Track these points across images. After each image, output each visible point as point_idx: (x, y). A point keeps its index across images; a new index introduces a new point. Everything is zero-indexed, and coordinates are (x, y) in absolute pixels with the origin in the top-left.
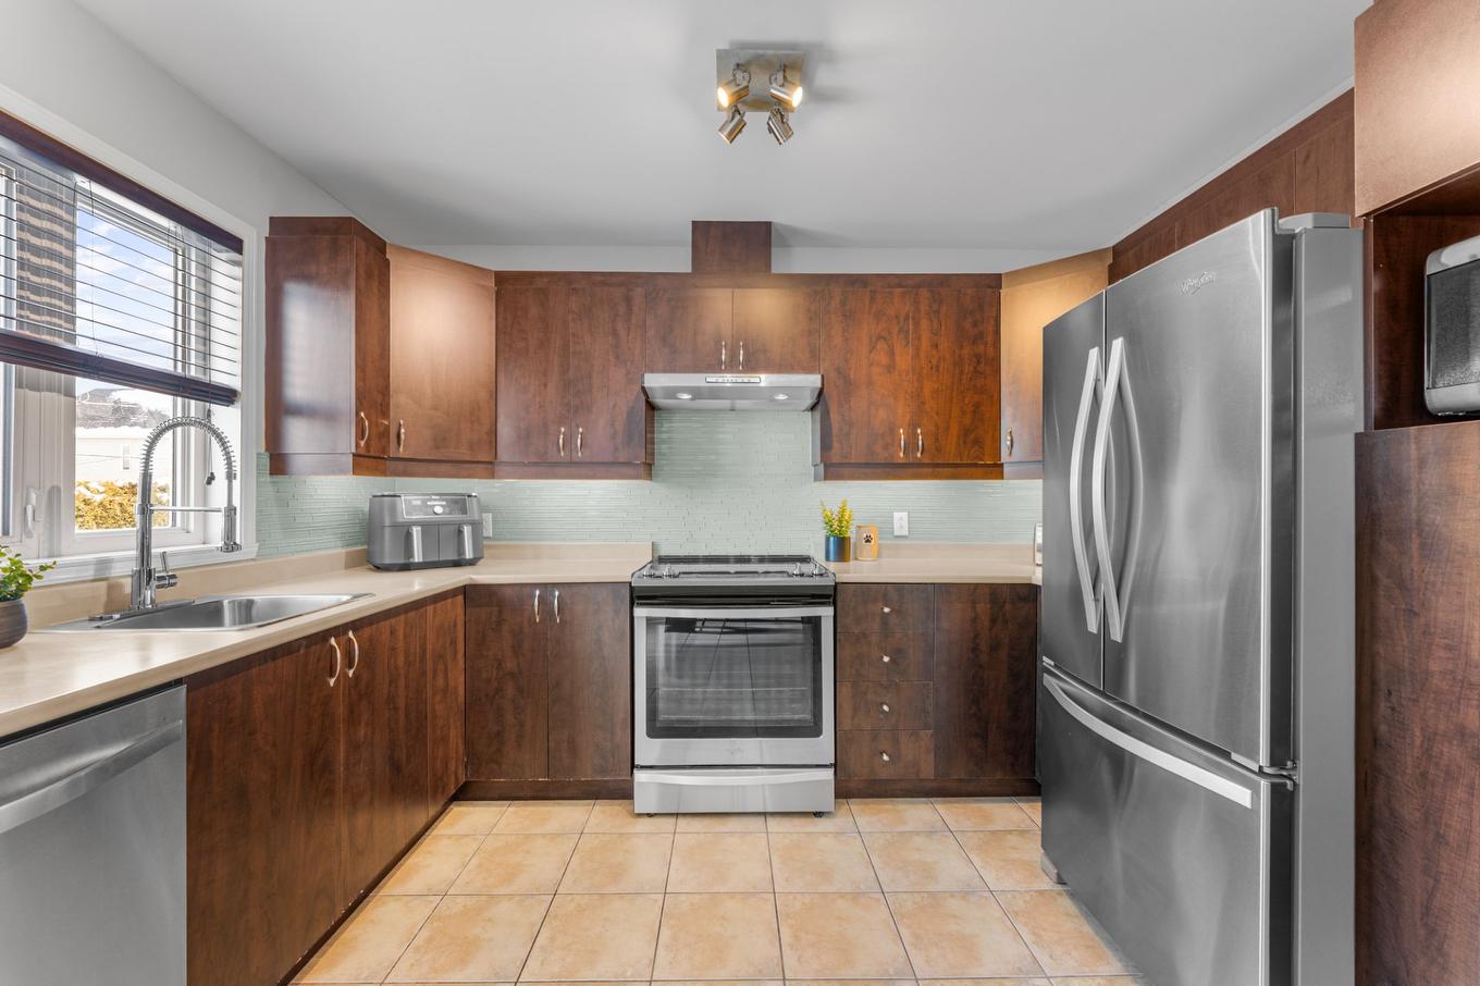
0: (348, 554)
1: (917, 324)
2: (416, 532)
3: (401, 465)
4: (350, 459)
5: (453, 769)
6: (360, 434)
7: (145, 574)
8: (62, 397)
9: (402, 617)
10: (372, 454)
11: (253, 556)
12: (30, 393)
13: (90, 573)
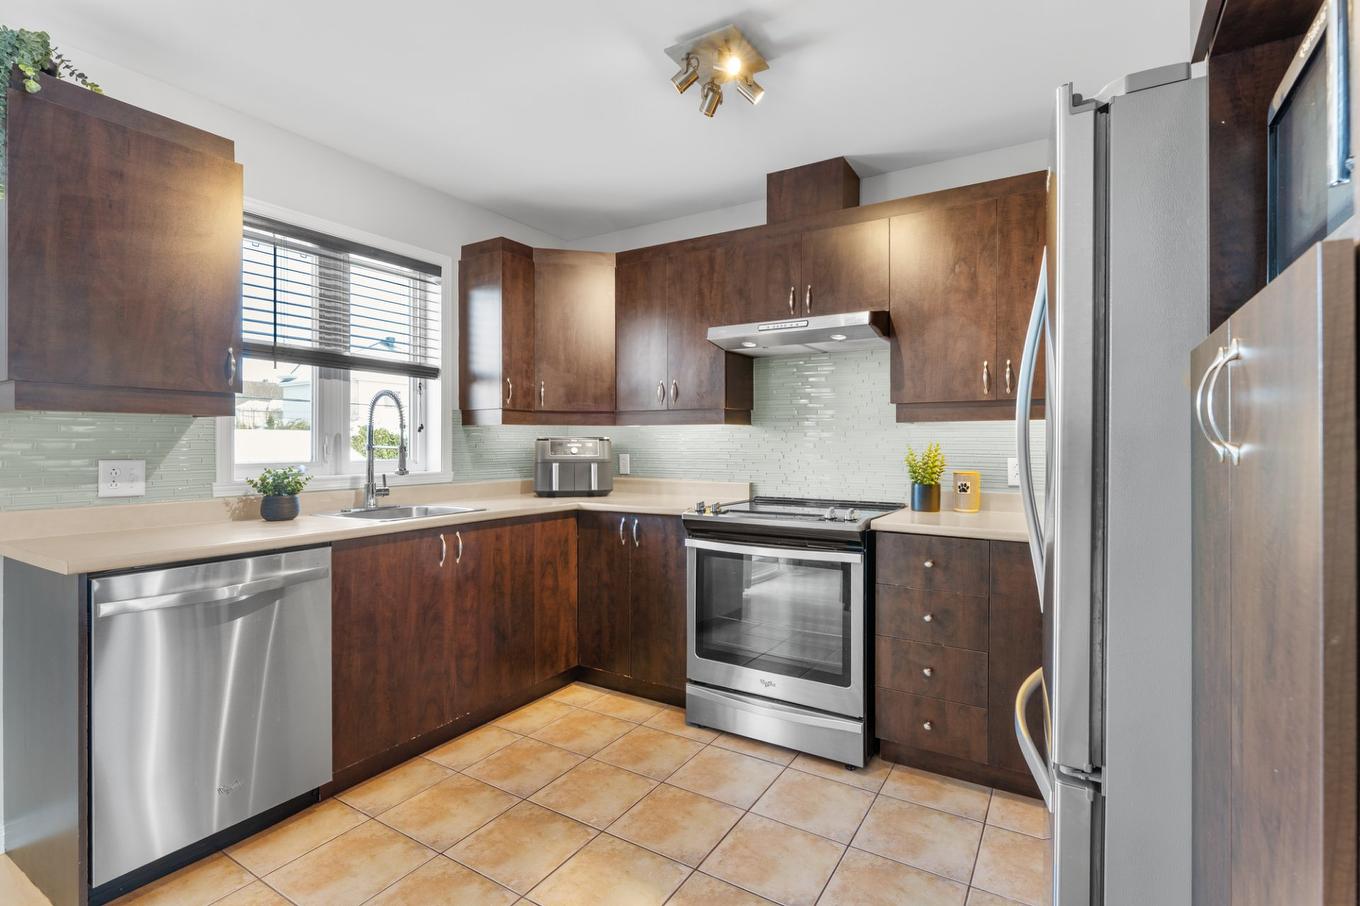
0: (523, 483)
1: (1005, 237)
2: (555, 466)
3: (544, 416)
4: (500, 413)
5: (564, 651)
6: (506, 393)
7: (371, 489)
8: (342, 382)
9: (508, 528)
10: (518, 408)
11: (450, 480)
12: (326, 381)
13: (347, 485)
